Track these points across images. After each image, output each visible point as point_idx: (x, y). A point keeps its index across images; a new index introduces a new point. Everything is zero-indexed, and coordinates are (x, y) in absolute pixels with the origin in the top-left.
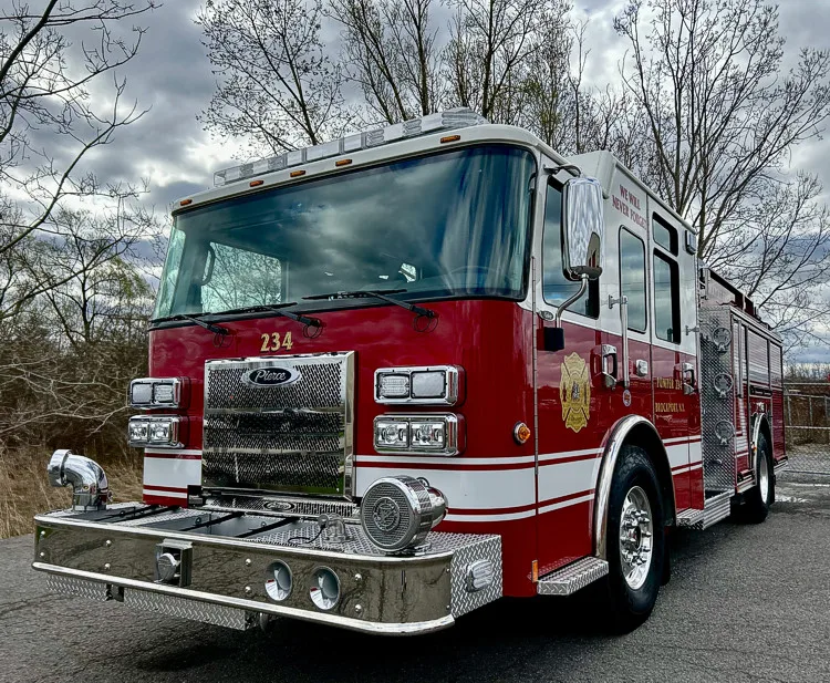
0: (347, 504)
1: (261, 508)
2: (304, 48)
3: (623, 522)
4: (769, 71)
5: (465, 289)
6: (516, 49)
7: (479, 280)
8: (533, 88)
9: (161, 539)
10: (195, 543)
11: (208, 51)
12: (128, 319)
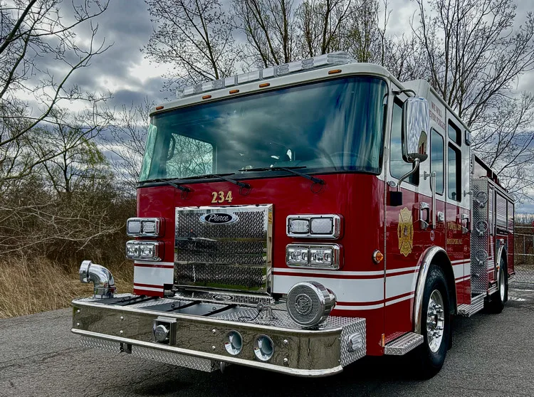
0: (265, 297)
1: (211, 298)
2: (210, 6)
3: (429, 311)
4: (506, 26)
5: (342, 167)
6: (345, 9)
7: (352, 160)
8: (355, 34)
9: (156, 316)
10: (178, 319)
11: (149, 7)
12: (93, 177)
